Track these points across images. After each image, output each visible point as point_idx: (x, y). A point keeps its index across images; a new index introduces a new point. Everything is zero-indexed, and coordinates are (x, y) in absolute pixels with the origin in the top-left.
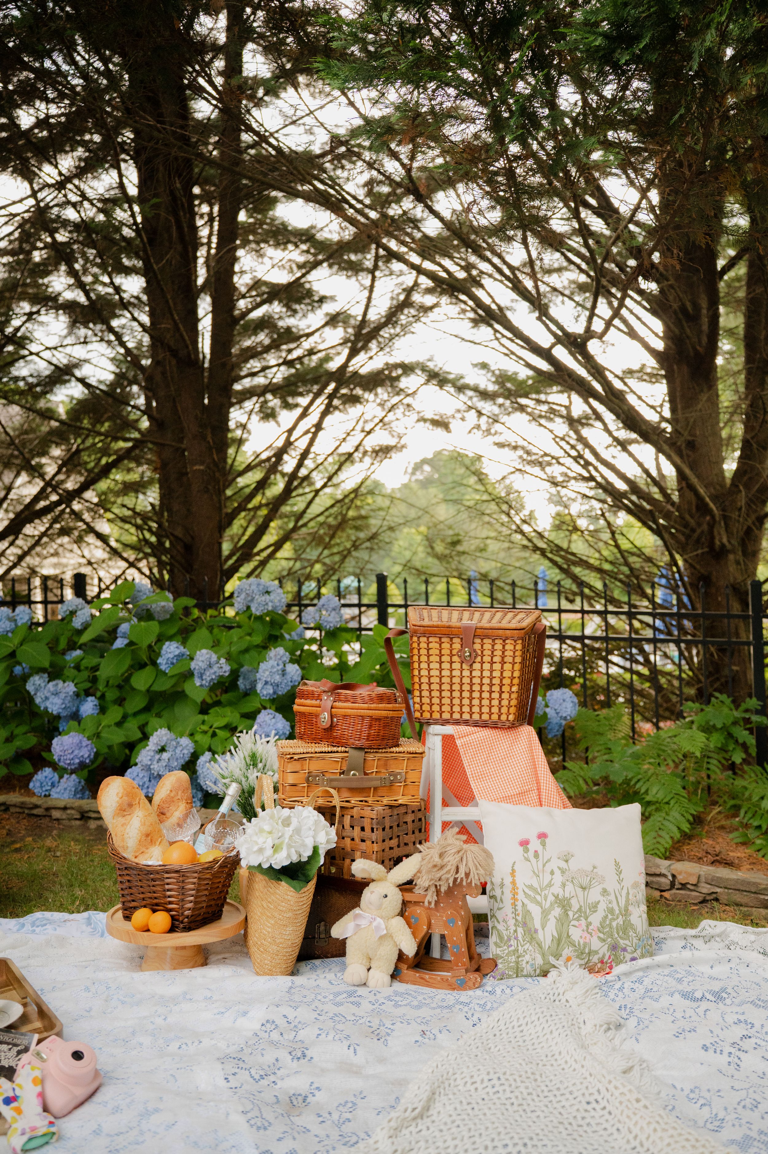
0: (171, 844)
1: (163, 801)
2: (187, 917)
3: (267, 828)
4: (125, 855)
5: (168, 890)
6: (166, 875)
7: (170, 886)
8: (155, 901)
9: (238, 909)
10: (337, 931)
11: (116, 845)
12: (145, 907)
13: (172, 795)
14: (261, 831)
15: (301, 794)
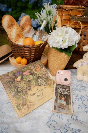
0: (26, 38)
1: (23, 25)
2: (32, 60)
3: (60, 34)
4: (12, 41)
5: (26, 53)
6: (25, 48)
7: (26, 52)
8: (22, 55)
9: (45, 56)
10: (75, 65)
11: (9, 37)
12: (19, 56)
13: (25, 23)
14: (58, 35)
15: (67, 23)
